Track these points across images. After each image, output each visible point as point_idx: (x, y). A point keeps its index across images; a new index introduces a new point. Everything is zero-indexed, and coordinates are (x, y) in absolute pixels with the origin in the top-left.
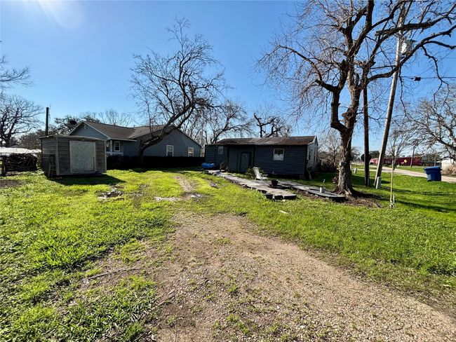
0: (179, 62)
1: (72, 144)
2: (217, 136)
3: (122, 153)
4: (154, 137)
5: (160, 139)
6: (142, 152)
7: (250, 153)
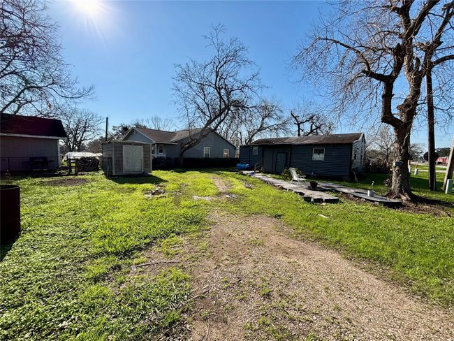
0: (215, 66)
1: (125, 147)
2: (252, 137)
3: (165, 156)
4: (192, 140)
6: (182, 153)
7: (287, 153)
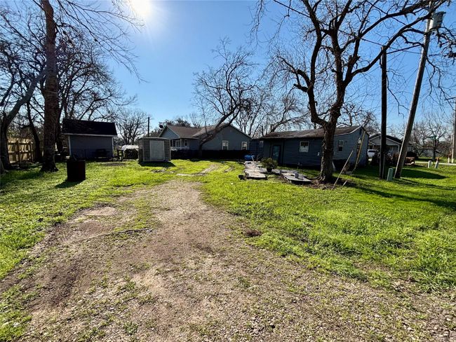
0: (225, 72)
3: (188, 148)
4: (208, 135)
5: (213, 136)
6: (201, 146)
